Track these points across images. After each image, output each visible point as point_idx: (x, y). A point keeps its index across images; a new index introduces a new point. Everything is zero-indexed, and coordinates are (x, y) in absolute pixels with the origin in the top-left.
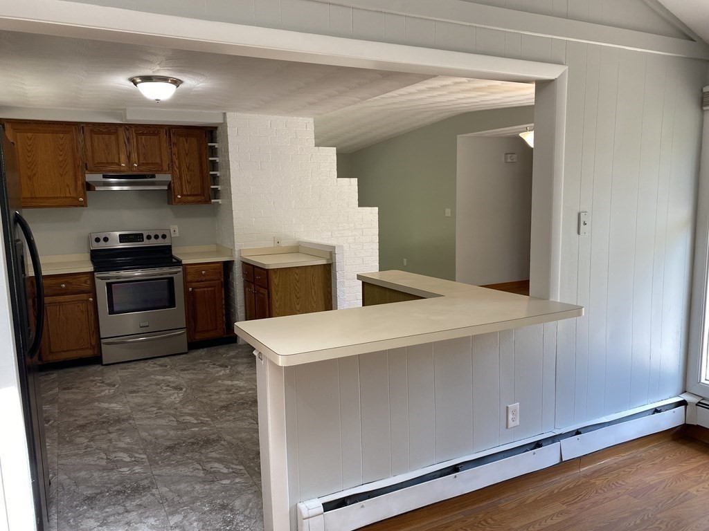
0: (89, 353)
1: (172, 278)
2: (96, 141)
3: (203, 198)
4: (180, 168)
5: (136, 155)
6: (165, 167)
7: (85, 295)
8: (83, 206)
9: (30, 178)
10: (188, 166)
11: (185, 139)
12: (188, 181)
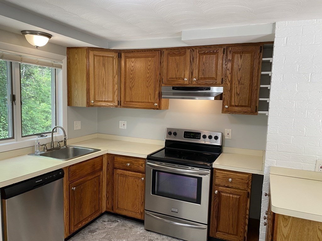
1: (201, 178)
2: (171, 61)
3: (249, 109)
4: (231, 82)
5: (197, 71)
6: (219, 81)
8: (157, 109)
9: (131, 89)
10: (239, 80)
11: (239, 56)
12: (237, 93)
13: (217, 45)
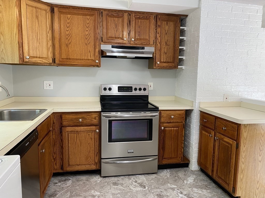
0: (93, 167)
1: (152, 119)
2: (110, 22)
3: (173, 64)
4: (160, 43)
5: (134, 32)
6: (152, 42)
7: (94, 127)
8: (98, 66)
9: (67, 45)
10: (166, 42)
11: (166, 23)
12: (165, 52)
13: (149, 12)
